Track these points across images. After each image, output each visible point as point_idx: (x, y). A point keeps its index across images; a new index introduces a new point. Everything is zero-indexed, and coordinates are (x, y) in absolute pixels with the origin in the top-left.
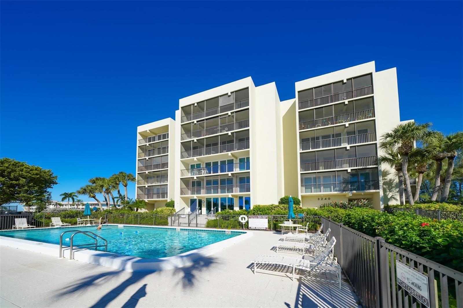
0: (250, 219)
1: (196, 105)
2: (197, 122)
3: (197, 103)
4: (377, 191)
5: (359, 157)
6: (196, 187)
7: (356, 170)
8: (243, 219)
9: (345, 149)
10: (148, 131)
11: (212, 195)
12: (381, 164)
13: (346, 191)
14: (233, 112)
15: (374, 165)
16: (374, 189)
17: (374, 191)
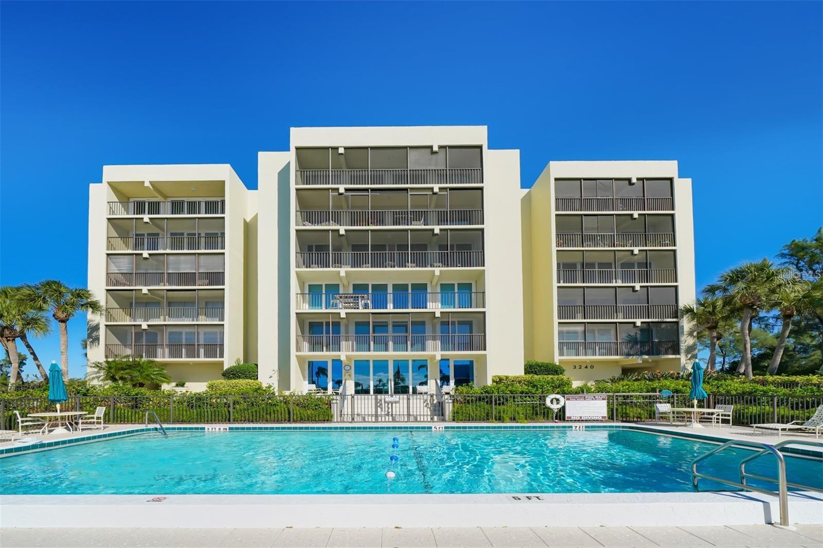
0: (569, 401)
1: (341, 151)
2: (347, 190)
3: (345, 148)
4: (678, 356)
5: (652, 305)
6: (324, 334)
7: (647, 324)
8: (555, 401)
9: (631, 289)
10: (147, 184)
11: (372, 353)
12: (683, 317)
13: (633, 355)
14: (445, 189)
15: (673, 318)
16: (673, 354)
17: (673, 356)
